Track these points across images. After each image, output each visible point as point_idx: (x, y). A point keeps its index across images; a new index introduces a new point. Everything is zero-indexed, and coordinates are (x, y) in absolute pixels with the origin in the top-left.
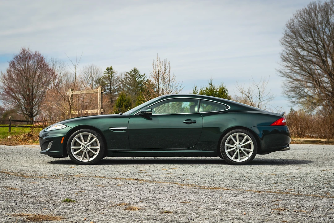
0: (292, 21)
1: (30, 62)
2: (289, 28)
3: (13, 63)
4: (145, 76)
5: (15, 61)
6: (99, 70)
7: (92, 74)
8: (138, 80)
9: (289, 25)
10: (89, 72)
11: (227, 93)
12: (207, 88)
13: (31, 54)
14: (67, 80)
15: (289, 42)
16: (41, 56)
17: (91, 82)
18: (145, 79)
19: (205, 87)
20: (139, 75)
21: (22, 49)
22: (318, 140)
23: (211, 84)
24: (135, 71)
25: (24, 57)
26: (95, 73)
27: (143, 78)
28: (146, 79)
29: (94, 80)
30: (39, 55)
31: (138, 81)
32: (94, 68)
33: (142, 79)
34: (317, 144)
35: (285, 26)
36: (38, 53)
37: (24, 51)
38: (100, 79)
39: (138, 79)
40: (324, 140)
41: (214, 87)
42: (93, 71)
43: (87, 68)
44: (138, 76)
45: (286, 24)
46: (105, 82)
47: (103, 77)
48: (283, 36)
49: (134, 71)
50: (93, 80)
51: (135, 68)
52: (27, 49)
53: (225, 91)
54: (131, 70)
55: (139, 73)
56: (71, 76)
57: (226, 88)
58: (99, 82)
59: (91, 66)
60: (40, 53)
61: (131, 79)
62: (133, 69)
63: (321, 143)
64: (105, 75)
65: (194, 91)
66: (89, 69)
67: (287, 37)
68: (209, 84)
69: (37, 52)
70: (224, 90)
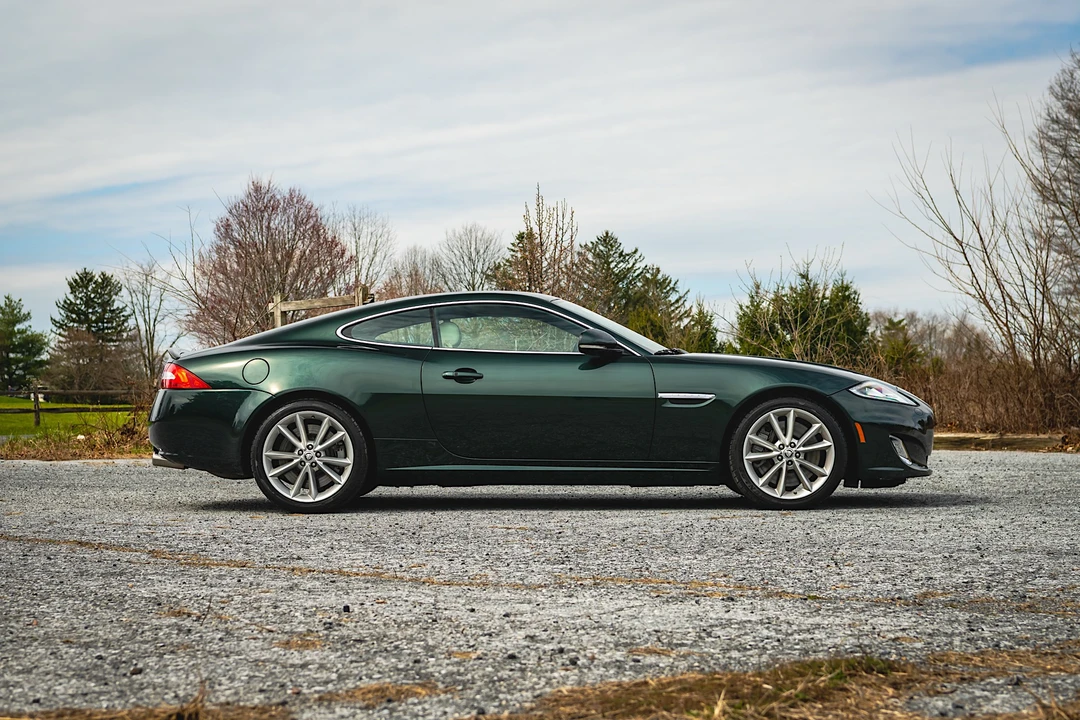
0: (1068, 78)
1: (277, 222)
2: (1058, 99)
3: (228, 226)
4: (637, 256)
5: (231, 219)
6: (493, 241)
7: (473, 255)
8: (619, 267)
9: (1057, 89)
10: (465, 247)
11: (857, 303)
12: (791, 288)
13: (278, 197)
14: (414, 273)
15: (1061, 140)
16: (306, 203)
17: (469, 277)
18: (637, 265)
19: (787, 286)
20: (621, 254)
21: (251, 184)
22: (971, 438)
23: (804, 276)
24: (607, 240)
25: (259, 204)
26: (482, 251)
27: (632, 261)
28: (640, 265)
29: (479, 270)
30: (301, 200)
31: (616, 271)
32: (479, 235)
33: (630, 266)
34: (968, 448)
35: (1047, 93)
36: (297, 192)
37: (258, 189)
38: (497, 267)
39: (616, 266)
40: (989, 437)
41: (816, 285)
42: (473, 243)
43: (457, 235)
44: (617, 255)
45: (1049, 84)
46: (514, 275)
47: (507, 261)
48: (1040, 122)
49: (605, 240)
50: (475, 271)
51: (607, 233)
52: (264, 183)
53: (852, 297)
54: (595, 240)
55: (621, 248)
56: (423, 262)
57: (854, 287)
58: (495, 277)
59: (469, 228)
60: (303, 194)
61: (594, 264)
62: (601, 234)
63: (980, 445)
64: (512, 256)
65: (752, 297)
66: (464, 238)
67: (1056, 127)
68: (801, 275)
69: (294, 191)
70: (847, 293)
